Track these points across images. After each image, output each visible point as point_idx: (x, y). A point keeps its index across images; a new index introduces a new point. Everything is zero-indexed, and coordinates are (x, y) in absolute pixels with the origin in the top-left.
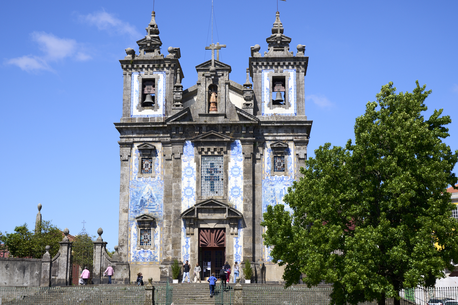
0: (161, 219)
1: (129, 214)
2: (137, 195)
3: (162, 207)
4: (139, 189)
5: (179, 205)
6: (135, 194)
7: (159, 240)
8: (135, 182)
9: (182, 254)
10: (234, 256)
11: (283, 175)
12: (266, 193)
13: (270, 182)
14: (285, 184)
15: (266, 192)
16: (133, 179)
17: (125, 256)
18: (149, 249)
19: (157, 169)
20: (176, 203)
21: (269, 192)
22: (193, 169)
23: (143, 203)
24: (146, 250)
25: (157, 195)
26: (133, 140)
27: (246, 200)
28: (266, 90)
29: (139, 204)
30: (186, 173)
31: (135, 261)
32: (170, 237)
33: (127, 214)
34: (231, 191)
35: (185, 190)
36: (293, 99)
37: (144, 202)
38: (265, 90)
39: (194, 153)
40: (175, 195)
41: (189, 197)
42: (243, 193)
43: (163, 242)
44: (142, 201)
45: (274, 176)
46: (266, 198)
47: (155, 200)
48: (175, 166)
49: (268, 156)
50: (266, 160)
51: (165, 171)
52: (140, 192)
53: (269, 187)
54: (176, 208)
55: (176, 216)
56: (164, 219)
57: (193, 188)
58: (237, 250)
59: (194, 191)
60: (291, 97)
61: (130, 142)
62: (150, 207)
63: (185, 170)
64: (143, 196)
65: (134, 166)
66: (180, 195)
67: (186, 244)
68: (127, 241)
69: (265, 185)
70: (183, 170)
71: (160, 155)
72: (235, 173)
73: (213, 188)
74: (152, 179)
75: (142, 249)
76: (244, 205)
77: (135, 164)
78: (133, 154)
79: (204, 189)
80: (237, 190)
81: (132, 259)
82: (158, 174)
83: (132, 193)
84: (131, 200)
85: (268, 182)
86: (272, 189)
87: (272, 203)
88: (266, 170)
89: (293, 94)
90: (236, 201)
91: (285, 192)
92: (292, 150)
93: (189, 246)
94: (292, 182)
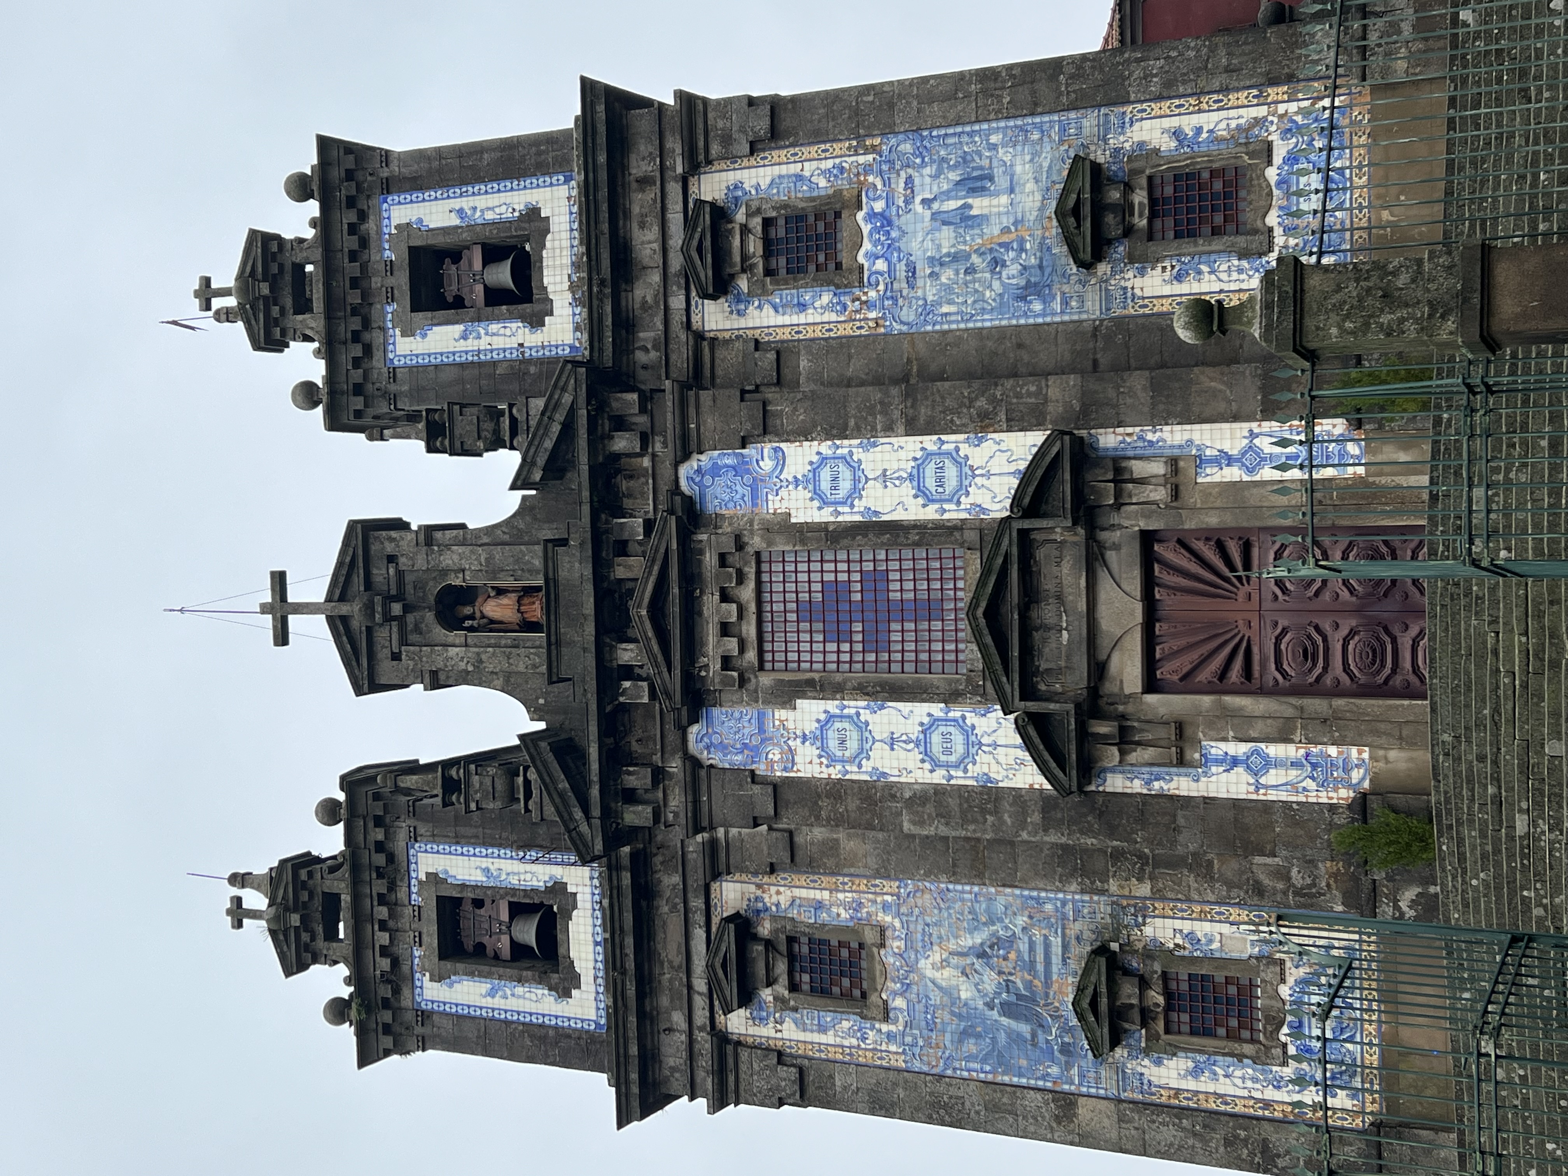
0: (1102, 906)
1: (1084, 1090)
2: (978, 1036)
3: (1037, 900)
4: (947, 1017)
6: (971, 1046)
7: (1226, 929)
8: (908, 1039)
9: (1302, 798)
10: (1310, 476)
11: (860, 216)
12: (953, 309)
13: (896, 286)
14: (907, 202)
15: (945, 309)
16: (893, 1048)
19: (844, 915)
20: (1006, 817)
21: (948, 288)
22: (830, 717)
23: (1019, 1005)
25: (977, 922)
26: (702, 1029)
27: (983, 416)
28: (470, 341)
29: (1024, 1029)
30: (847, 754)
32: (1210, 863)
33: (1081, 1101)
34: (937, 506)
35: (936, 765)
36: (505, 197)
37: (1013, 998)
38: (471, 344)
39: (749, 712)
40: (965, 821)
41: (973, 744)
42: (944, 437)
43: (1238, 905)
44: (1007, 1010)
45: (861, 267)
46: (978, 306)
47: (1002, 933)
48: (818, 818)
49: (767, 309)
50: (787, 320)
51: (852, 870)
52: (960, 1016)
53: (920, 293)
54: (1035, 817)
55: (1076, 824)
56: (1102, 892)
57: (926, 720)
58: (1272, 459)
59: (942, 715)
60: (497, 210)
61: (708, 1046)
62: (1040, 967)
63: (833, 760)
64: (980, 1004)
65: (829, 1038)
66: (964, 795)
67: (1240, 770)
68: (1234, 1117)
69: (908, 314)
70: (835, 773)
71: (773, 889)
72: (845, 486)
73: (920, 604)
74: (896, 945)
75: (1283, 1035)
76: (1008, 430)
77: (822, 1029)
78: (772, 1033)
80: (930, 470)
81: (1343, 1100)
82: (868, 907)
83: (968, 1059)
84: (1004, 1073)
85: (894, 299)
86: (931, 275)
87: (1004, 265)
88: (833, 317)
89: (481, 202)
90: (988, 475)
91: (947, 195)
92: (732, 177)
93: (1256, 752)
94: (891, 162)
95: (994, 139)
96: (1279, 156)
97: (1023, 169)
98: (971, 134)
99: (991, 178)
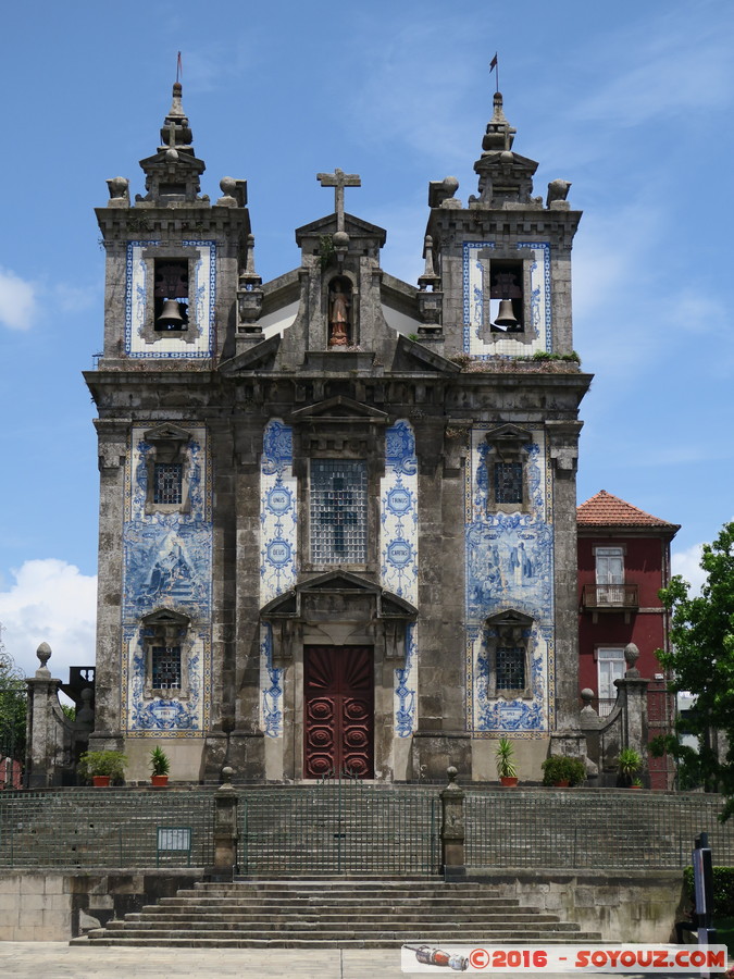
0: (207, 620)
1: (124, 609)
2: (143, 560)
3: (207, 590)
4: (149, 544)
5: (256, 585)
6: (138, 555)
7: (201, 675)
8: (138, 524)
9: (261, 710)
10: (395, 716)
11: (519, 513)
12: (474, 557)
13: (486, 530)
14: (523, 536)
15: (474, 553)
16: (133, 516)
17: (114, 716)
18: (176, 700)
19: (194, 493)
20: (247, 580)
21: (483, 555)
22: (289, 494)
23: (159, 580)
24: (167, 702)
25: (195, 561)
26: (133, 415)
27: (426, 574)
28: (474, 294)
29: (148, 582)
30: (272, 502)
31: (139, 728)
33: (118, 607)
34: (386, 551)
35: (269, 547)
36: (543, 318)
37: (162, 577)
38: (472, 295)
39: (291, 452)
40: (243, 561)
41: (279, 565)
42: (417, 555)
43: (212, 680)
44: (156, 574)
45: (495, 512)
46: (474, 569)
47: (191, 572)
49: (480, 463)
50: (474, 474)
51: (215, 499)
52: (151, 550)
53: (482, 541)
54: (247, 595)
55: (245, 613)
56: (213, 620)
57: (289, 543)
58: (403, 701)
59: (292, 550)
60: (537, 314)
62: (177, 590)
63: (269, 495)
64: (158, 561)
65: (135, 483)
66: (255, 560)
67: (272, 685)
68: (119, 676)
69: (473, 536)
70: (263, 496)
71: (204, 456)
72: (397, 506)
73: (342, 541)
74: (182, 520)
75: (157, 699)
76: (419, 586)
77: (138, 480)
78: (134, 453)
79: (318, 547)
80: (402, 548)
81: (131, 722)
82: (198, 506)
83: (132, 553)
84: (127, 572)
85: (480, 529)
86: (490, 547)
87: (492, 582)
88: (474, 498)
89: (542, 305)
90: (400, 576)
91: (524, 555)
92: (542, 447)
93: (280, 691)
94: (540, 529)
95: (546, 578)
96: (527, 703)
97: (532, 591)
98: (549, 567)
99: (529, 576)
